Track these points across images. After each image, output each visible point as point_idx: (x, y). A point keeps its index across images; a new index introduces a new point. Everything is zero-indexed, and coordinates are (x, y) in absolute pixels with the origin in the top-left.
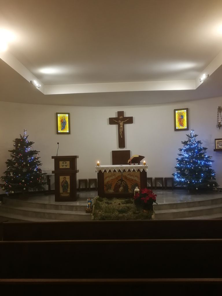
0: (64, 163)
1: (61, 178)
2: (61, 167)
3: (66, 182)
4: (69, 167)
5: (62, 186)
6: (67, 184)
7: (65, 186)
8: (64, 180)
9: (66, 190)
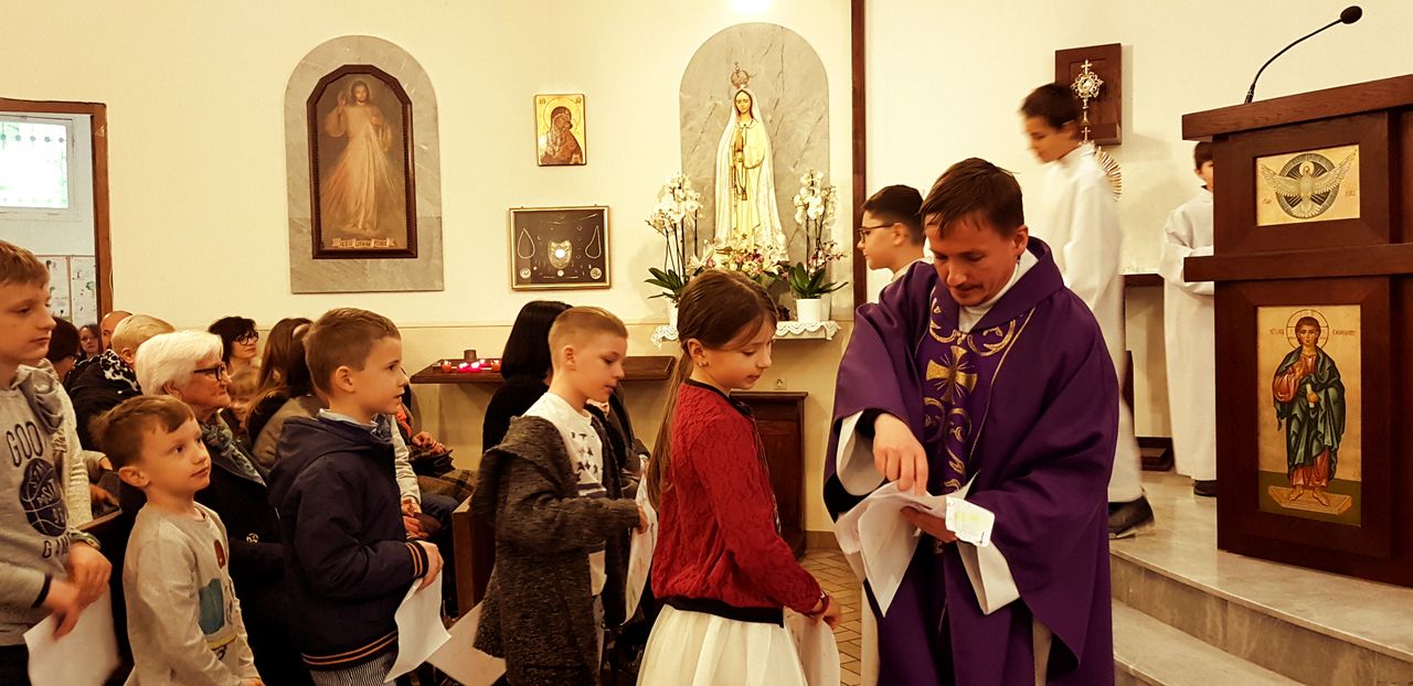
1: (1276, 328)
2: (1270, 214)
3: (1325, 374)
4: (1358, 216)
5: (1285, 411)
6: (1332, 391)
7: (1307, 410)
8: (1300, 349)
9: (1322, 448)
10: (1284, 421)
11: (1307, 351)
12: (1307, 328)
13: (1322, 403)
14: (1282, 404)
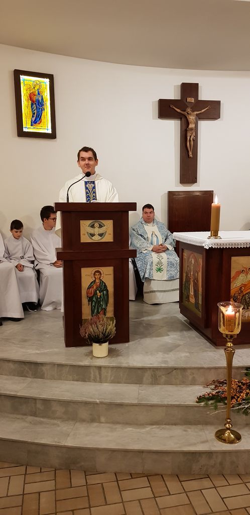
0: (97, 225)
1: (87, 275)
2: (85, 239)
3: (103, 287)
4: (112, 241)
5: (90, 300)
6: (104, 292)
7: (97, 299)
8: (95, 280)
9: (102, 309)
10: (90, 303)
11: (97, 281)
12: (97, 274)
13: (102, 296)
14: (90, 297)
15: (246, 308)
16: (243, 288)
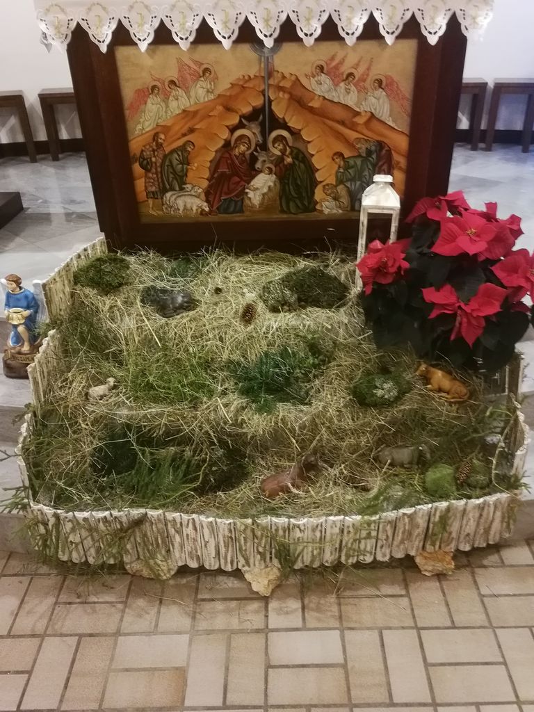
15: (177, 189)
16: (162, 136)
